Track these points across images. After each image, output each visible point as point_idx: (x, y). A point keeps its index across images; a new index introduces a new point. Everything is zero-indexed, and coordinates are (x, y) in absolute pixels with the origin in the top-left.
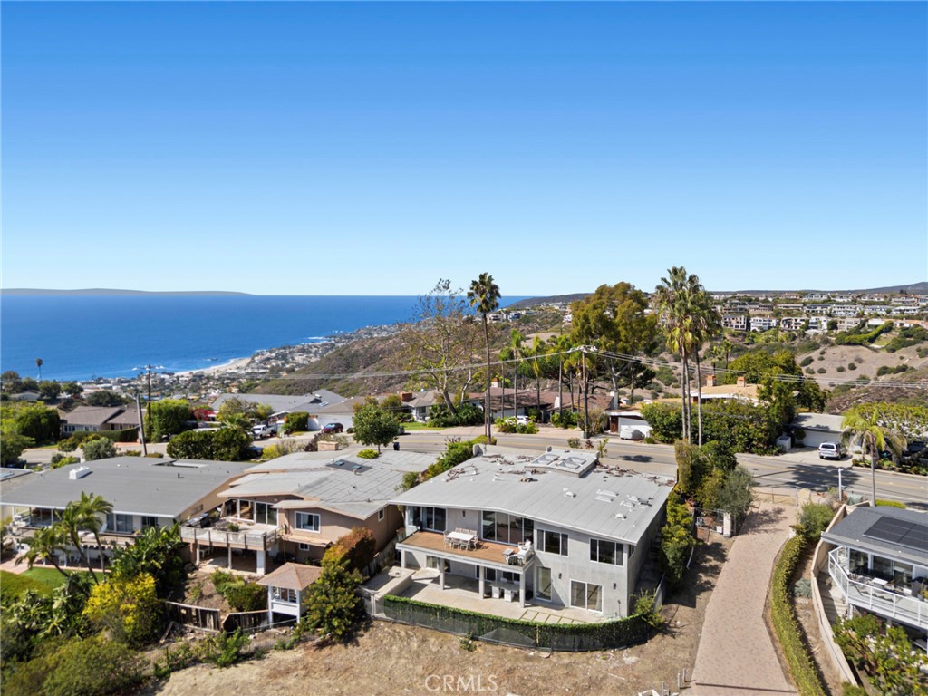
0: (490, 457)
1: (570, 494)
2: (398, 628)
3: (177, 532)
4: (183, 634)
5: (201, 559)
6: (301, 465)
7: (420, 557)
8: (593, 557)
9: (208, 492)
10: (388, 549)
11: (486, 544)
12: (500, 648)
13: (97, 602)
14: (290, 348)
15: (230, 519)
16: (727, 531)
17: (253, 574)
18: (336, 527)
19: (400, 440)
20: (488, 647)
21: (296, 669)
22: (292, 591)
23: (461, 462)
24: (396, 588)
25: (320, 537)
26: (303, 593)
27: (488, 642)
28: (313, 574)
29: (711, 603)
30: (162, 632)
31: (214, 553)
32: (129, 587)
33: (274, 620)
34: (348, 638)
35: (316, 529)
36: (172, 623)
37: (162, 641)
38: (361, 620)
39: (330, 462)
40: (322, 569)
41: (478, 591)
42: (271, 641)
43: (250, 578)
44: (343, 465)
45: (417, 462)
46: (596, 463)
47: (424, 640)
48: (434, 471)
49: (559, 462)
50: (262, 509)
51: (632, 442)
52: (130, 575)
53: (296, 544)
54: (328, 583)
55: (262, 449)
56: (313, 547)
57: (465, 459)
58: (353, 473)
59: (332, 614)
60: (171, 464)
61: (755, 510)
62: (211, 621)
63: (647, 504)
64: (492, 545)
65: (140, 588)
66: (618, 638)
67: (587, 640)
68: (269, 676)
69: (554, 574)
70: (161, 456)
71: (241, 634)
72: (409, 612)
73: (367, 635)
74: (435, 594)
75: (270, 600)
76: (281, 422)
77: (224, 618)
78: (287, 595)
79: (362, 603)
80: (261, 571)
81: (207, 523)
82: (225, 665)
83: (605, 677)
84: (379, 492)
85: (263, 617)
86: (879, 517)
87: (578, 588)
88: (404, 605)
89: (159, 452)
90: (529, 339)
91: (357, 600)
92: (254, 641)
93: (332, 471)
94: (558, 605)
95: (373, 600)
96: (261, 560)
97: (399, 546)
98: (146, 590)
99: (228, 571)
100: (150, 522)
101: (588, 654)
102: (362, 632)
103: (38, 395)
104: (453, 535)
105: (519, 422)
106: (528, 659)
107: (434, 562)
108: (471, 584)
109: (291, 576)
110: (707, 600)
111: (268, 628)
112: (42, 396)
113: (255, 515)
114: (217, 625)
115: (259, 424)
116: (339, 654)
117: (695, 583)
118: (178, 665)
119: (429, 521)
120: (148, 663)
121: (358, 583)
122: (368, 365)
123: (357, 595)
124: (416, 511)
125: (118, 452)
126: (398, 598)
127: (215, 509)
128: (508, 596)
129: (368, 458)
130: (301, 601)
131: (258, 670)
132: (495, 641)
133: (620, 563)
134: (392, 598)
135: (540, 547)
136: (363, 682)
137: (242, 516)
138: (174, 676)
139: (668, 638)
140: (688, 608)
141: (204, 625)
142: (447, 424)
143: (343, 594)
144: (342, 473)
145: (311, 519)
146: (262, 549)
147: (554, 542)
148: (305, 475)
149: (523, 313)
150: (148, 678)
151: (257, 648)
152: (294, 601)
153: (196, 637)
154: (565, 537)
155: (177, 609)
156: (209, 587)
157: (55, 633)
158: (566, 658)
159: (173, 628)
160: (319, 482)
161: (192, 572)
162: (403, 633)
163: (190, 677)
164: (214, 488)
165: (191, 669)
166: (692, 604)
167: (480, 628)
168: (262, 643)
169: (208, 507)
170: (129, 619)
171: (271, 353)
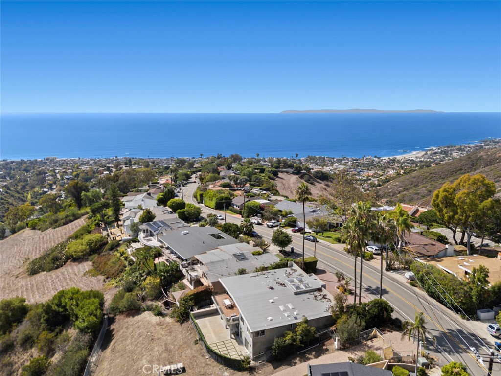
0: (292, 270)
1: (272, 301)
11: (235, 308)
12: (202, 348)
20: (200, 346)
23: (279, 268)
24: (205, 311)
25: (207, 282)
29: (282, 372)
37: (159, 300)
44: (240, 256)
46: (319, 290)
51: (407, 281)
57: (283, 267)
58: (236, 261)
65: (154, 281)
69: (242, 330)
82: (155, 315)
94: (242, 343)
95: (191, 313)
96: (193, 284)
98: (156, 283)
103: (293, 170)
104: (226, 300)
109: (180, 294)
110: (283, 369)
117: (291, 360)
127: (195, 261)
132: (202, 344)
133: (251, 337)
140: (273, 368)
148: (224, 256)
159: (163, 297)
166: (276, 368)
171: (439, 149)
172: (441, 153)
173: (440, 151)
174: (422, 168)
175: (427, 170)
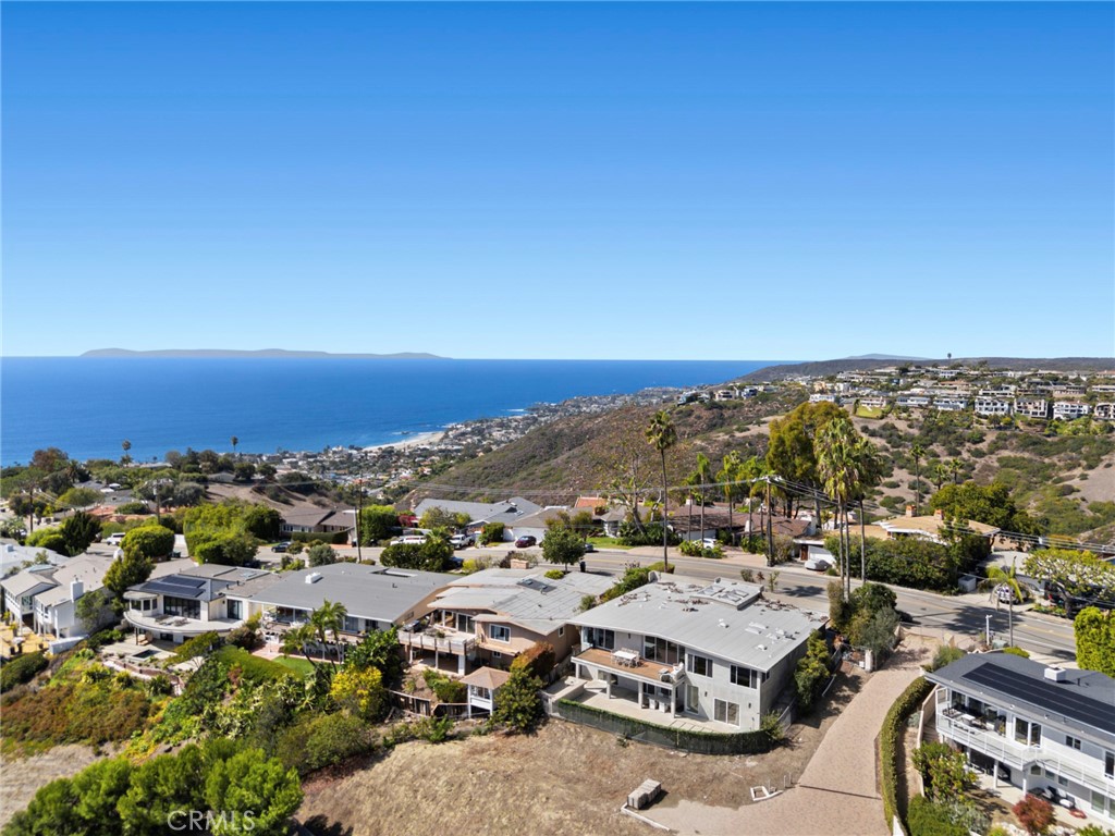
0: (663, 584)
1: (724, 625)
2: (569, 725)
3: (395, 633)
4: (402, 717)
5: (414, 659)
6: (495, 581)
7: (593, 670)
8: (733, 680)
9: (417, 601)
10: (566, 661)
11: (646, 663)
12: (648, 746)
13: (339, 687)
14: (487, 421)
15: (437, 626)
16: (868, 667)
17: (455, 674)
18: (523, 639)
19: (587, 558)
20: (639, 745)
21: (489, 750)
22: (486, 690)
23: (636, 587)
24: (569, 694)
25: (510, 646)
26: (495, 692)
27: (639, 742)
28: (503, 677)
29: (834, 728)
30: (387, 714)
31: (425, 654)
32: (363, 676)
33: (472, 712)
34: (529, 730)
35: (507, 640)
36: (393, 708)
37: (386, 721)
38: (540, 717)
39: (521, 580)
40: (510, 674)
41: (637, 702)
42: (470, 728)
43: (453, 677)
44: (532, 584)
45: (597, 585)
46: (759, 596)
47: (589, 736)
48: (609, 596)
49: (722, 594)
50: (463, 619)
51: (815, 573)
52: (362, 667)
53: (491, 652)
54: (514, 685)
55: (462, 561)
56: (503, 655)
57: (640, 585)
58: (539, 592)
59: (517, 711)
60: (384, 573)
61: (902, 649)
62: (423, 709)
63: (791, 637)
64: (651, 665)
65: (370, 678)
66: (744, 747)
67: (717, 745)
68: (469, 753)
69: (701, 692)
70: (373, 563)
71: (447, 720)
72: (578, 713)
73: (544, 729)
74: (603, 701)
75: (469, 696)
76: (479, 532)
77: (434, 707)
78: (482, 693)
79: (541, 703)
80: (461, 672)
81: (418, 629)
82: (436, 742)
83: (726, 775)
84: (561, 611)
85: (463, 709)
86: (984, 662)
87: (720, 705)
88: (575, 708)
89: (372, 558)
90: (764, 422)
91: (537, 701)
92: (457, 727)
93: (522, 589)
94: (703, 718)
95: (550, 701)
96: (462, 663)
97: (573, 659)
98: (375, 680)
99: (435, 670)
100: (372, 625)
101: (718, 757)
102: (540, 726)
103: (233, 476)
104: (619, 654)
105: (706, 545)
106: (669, 756)
107: (603, 675)
108: (633, 696)
109: (485, 677)
110: (831, 724)
111: (467, 718)
112: (237, 477)
113: (457, 624)
114: (428, 713)
115: (458, 533)
116: (522, 742)
117: (825, 709)
118: (401, 739)
119: (601, 640)
120: (379, 736)
121: (538, 687)
122: (574, 447)
123: (537, 697)
124: (590, 631)
125: (337, 557)
126: (569, 702)
127: (424, 617)
128: (662, 707)
129: (554, 578)
130: (494, 698)
131: (460, 748)
132: (643, 741)
133: (755, 687)
134: (565, 701)
135: (690, 669)
136: (539, 763)
137: (446, 624)
138: (397, 747)
139: (788, 750)
140: (812, 729)
141: (419, 712)
142: (635, 544)
143: (526, 695)
144: (530, 592)
145: (503, 631)
146: (463, 654)
147: (702, 665)
148: (498, 591)
149: (761, 389)
150: (379, 747)
151: (459, 732)
152: (488, 698)
153: (412, 719)
154: (710, 662)
155: (397, 696)
156: (421, 682)
157: (308, 708)
158: (699, 758)
159: (394, 712)
160: (510, 600)
161: (407, 668)
162: (572, 730)
163: (410, 749)
164: (423, 597)
165: (410, 743)
166: (817, 726)
167: (634, 730)
168: (463, 729)
169: (418, 615)
170: (363, 702)
171: (466, 426)
172: (473, 433)
173: (469, 429)
174: (462, 460)
175: (474, 462)
